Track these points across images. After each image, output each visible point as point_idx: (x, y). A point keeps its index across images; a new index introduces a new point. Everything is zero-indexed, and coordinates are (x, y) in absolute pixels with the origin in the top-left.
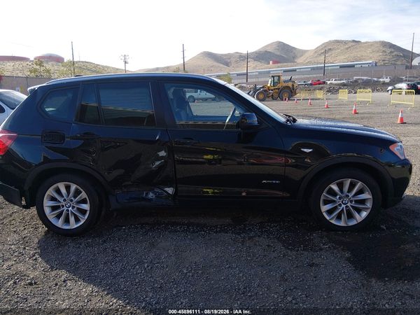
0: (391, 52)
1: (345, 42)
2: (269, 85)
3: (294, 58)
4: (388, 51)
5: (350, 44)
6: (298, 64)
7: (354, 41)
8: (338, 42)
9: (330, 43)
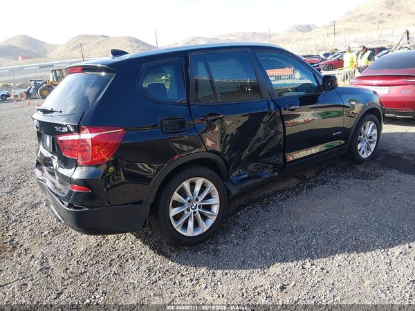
0: (138, 47)
1: (95, 37)
2: (51, 80)
3: (45, 52)
4: (136, 45)
5: (100, 39)
6: (52, 59)
7: (103, 36)
8: (87, 36)
9: (79, 37)
